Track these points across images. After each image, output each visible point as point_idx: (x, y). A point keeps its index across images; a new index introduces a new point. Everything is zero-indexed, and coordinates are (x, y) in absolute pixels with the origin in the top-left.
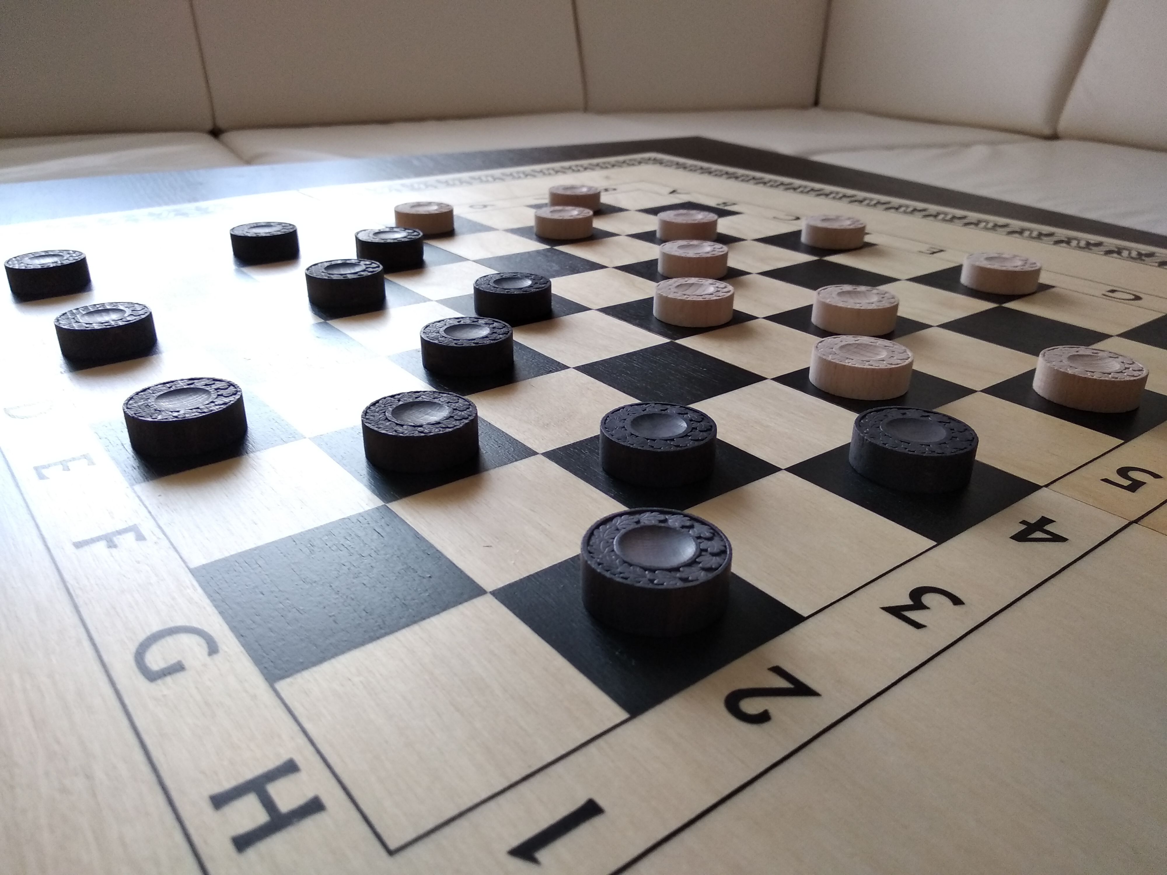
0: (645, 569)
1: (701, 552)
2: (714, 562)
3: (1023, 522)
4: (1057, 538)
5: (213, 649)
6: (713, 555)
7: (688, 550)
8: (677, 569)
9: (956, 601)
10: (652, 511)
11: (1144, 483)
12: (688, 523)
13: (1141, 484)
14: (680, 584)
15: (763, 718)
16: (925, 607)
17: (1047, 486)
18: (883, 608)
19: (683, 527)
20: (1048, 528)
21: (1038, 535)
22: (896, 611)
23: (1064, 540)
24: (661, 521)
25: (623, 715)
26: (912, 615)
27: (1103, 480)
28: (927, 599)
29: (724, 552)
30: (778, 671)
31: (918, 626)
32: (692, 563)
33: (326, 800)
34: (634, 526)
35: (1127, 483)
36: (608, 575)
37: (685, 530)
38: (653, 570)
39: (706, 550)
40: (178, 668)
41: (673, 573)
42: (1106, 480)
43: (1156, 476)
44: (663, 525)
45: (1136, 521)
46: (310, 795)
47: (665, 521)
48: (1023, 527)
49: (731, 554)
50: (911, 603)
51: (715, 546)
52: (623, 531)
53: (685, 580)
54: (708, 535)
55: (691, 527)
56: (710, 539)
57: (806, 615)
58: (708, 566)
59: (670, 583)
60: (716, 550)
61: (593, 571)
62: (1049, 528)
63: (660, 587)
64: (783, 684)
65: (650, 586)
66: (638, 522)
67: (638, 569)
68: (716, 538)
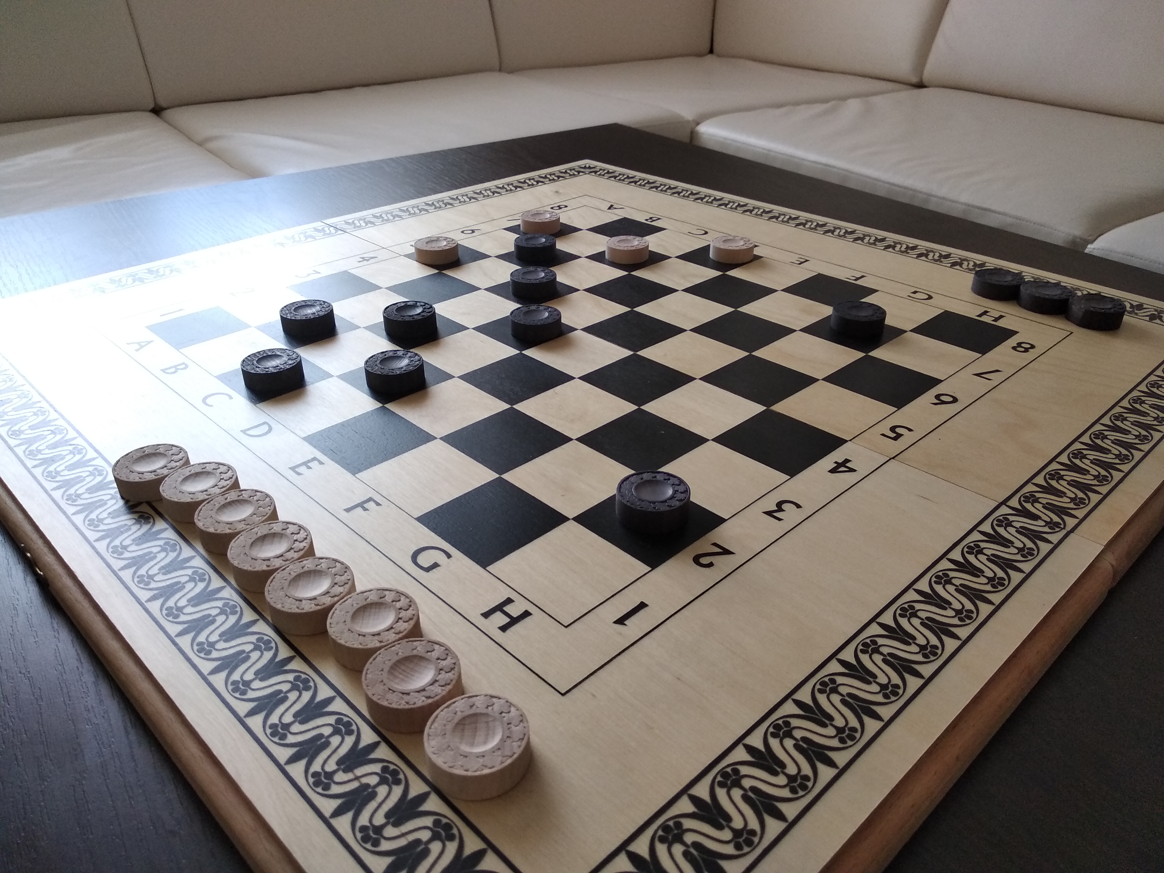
0: (650, 502)
1: (675, 492)
2: (682, 496)
3: (836, 462)
4: (852, 470)
5: (449, 556)
6: (682, 493)
7: (670, 492)
8: (665, 501)
9: (798, 506)
10: (648, 472)
11: (902, 435)
12: (667, 478)
13: (901, 435)
14: (668, 509)
15: (711, 565)
16: (783, 511)
17: (850, 440)
18: (764, 513)
19: (665, 479)
20: (848, 465)
21: (842, 469)
22: (769, 513)
23: (855, 471)
24: (653, 477)
25: (648, 569)
26: (777, 515)
27: (881, 435)
28: (784, 506)
29: (687, 491)
30: (715, 544)
31: (780, 520)
32: (672, 497)
33: (530, 611)
34: (640, 481)
35: (893, 435)
36: (633, 506)
37: (666, 481)
38: (654, 503)
39: (678, 491)
41: (664, 503)
42: (883, 435)
43: (910, 430)
44: (654, 479)
45: (893, 458)
46: (524, 610)
47: (656, 477)
48: (836, 465)
49: (690, 492)
50: (777, 509)
51: (681, 488)
52: (635, 484)
53: (670, 506)
54: (677, 483)
55: (669, 479)
56: (679, 485)
57: (726, 518)
58: (680, 498)
59: (663, 508)
60: (682, 490)
61: (626, 505)
63: (659, 510)
64: (719, 550)
65: (654, 510)
66: (642, 479)
67: (647, 503)
68: (682, 484)
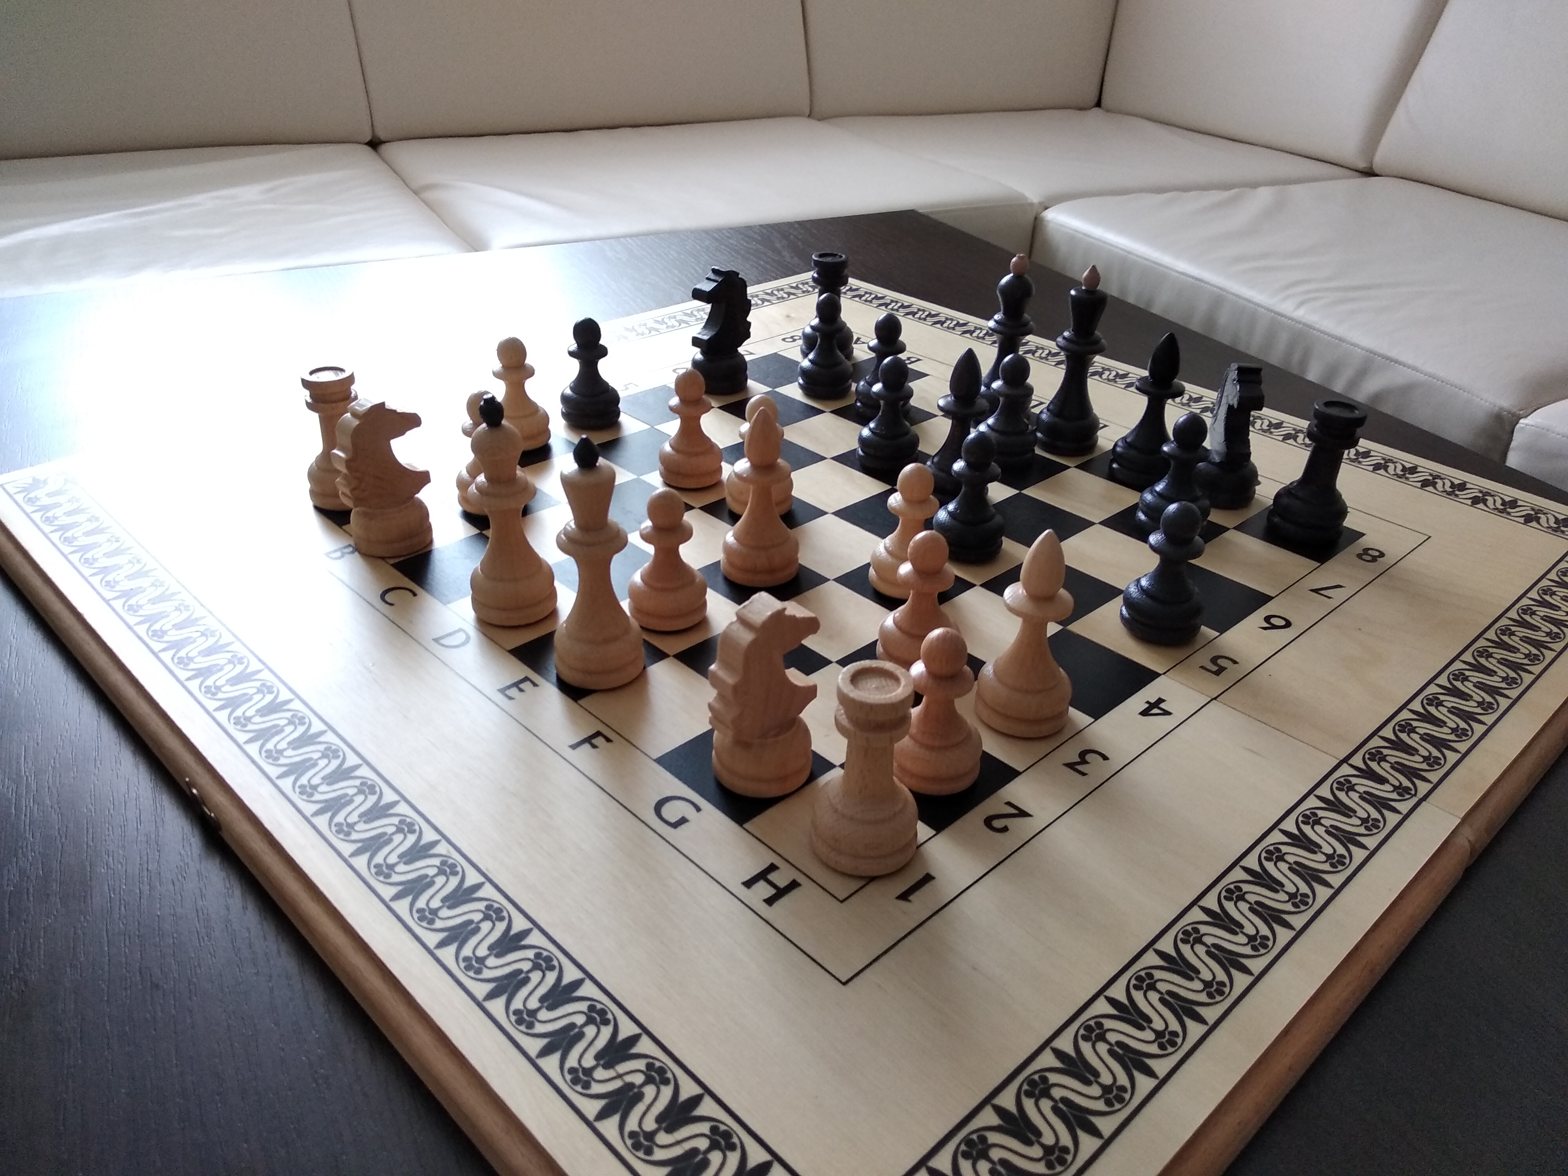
3: (1148, 702)
4: (1167, 713)
5: (698, 809)
9: (1105, 758)
11: (1225, 668)
13: (1223, 669)
15: (1005, 829)
16: (1088, 763)
17: (1164, 673)
18: (1064, 765)
21: (1155, 711)
22: (1071, 766)
23: (1169, 713)
25: (934, 832)
26: (1079, 767)
28: (1088, 757)
30: (1009, 804)
31: (1084, 774)
33: (799, 881)
35: (1215, 668)
40: (683, 821)
42: (1202, 667)
43: (1234, 662)
45: (1215, 699)
46: (791, 879)
48: (1147, 705)
50: (1079, 760)
57: (1021, 771)
62: (1162, 705)
64: (1014, 811)
